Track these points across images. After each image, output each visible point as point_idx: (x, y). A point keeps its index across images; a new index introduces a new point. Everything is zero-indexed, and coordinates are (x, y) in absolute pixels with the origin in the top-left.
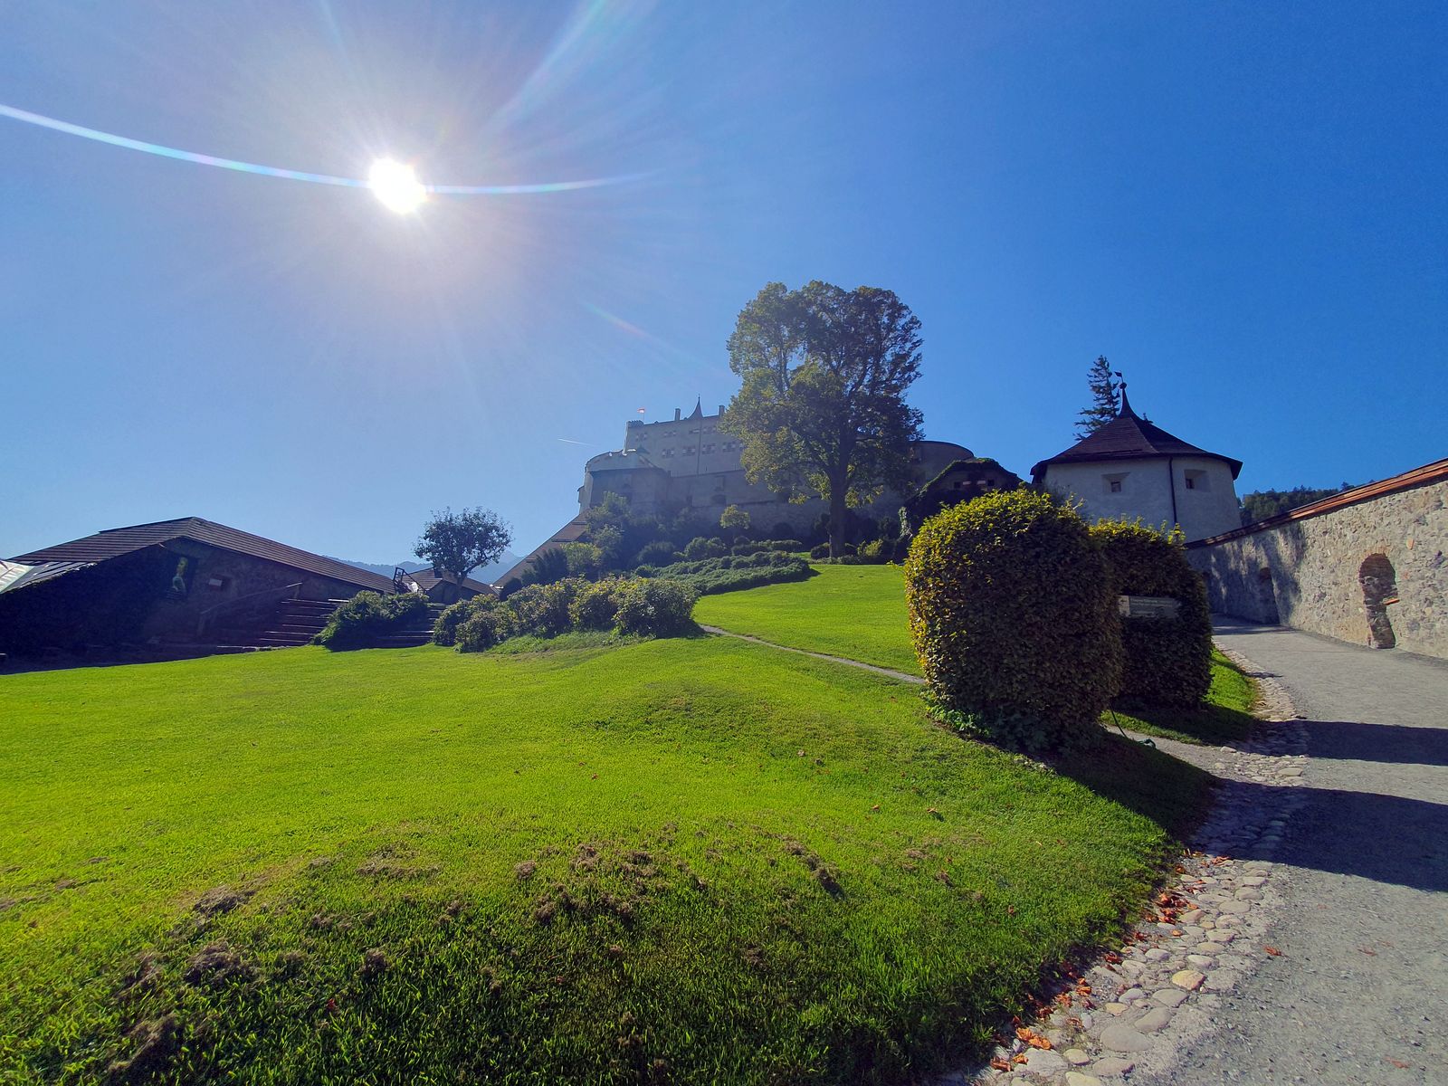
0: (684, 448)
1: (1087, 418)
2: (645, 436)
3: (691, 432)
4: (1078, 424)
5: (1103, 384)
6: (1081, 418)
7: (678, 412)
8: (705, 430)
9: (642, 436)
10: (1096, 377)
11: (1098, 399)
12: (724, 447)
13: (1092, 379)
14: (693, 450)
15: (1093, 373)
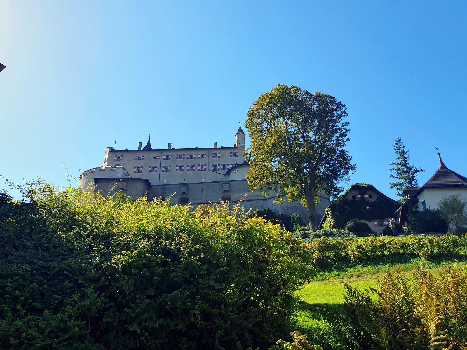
0: (150, 167)
1: (395, 167)
2: (121, 158)
3: (154, 158)
4: (390, 169)
5: (400, 151)
6: (391, 167)
7: (140, 144)
8: (164, 157)
9: (119, 157)
10: (397, 147)
11: (399, 158)
12: (177, 168)
13: (395, 148)
14: (156, 169)
15: (395, 145)
